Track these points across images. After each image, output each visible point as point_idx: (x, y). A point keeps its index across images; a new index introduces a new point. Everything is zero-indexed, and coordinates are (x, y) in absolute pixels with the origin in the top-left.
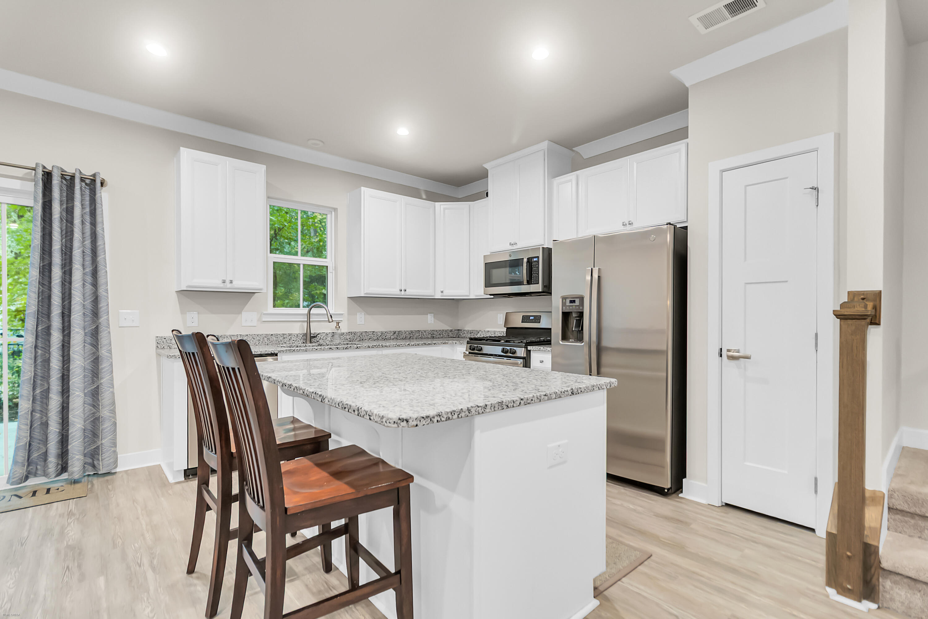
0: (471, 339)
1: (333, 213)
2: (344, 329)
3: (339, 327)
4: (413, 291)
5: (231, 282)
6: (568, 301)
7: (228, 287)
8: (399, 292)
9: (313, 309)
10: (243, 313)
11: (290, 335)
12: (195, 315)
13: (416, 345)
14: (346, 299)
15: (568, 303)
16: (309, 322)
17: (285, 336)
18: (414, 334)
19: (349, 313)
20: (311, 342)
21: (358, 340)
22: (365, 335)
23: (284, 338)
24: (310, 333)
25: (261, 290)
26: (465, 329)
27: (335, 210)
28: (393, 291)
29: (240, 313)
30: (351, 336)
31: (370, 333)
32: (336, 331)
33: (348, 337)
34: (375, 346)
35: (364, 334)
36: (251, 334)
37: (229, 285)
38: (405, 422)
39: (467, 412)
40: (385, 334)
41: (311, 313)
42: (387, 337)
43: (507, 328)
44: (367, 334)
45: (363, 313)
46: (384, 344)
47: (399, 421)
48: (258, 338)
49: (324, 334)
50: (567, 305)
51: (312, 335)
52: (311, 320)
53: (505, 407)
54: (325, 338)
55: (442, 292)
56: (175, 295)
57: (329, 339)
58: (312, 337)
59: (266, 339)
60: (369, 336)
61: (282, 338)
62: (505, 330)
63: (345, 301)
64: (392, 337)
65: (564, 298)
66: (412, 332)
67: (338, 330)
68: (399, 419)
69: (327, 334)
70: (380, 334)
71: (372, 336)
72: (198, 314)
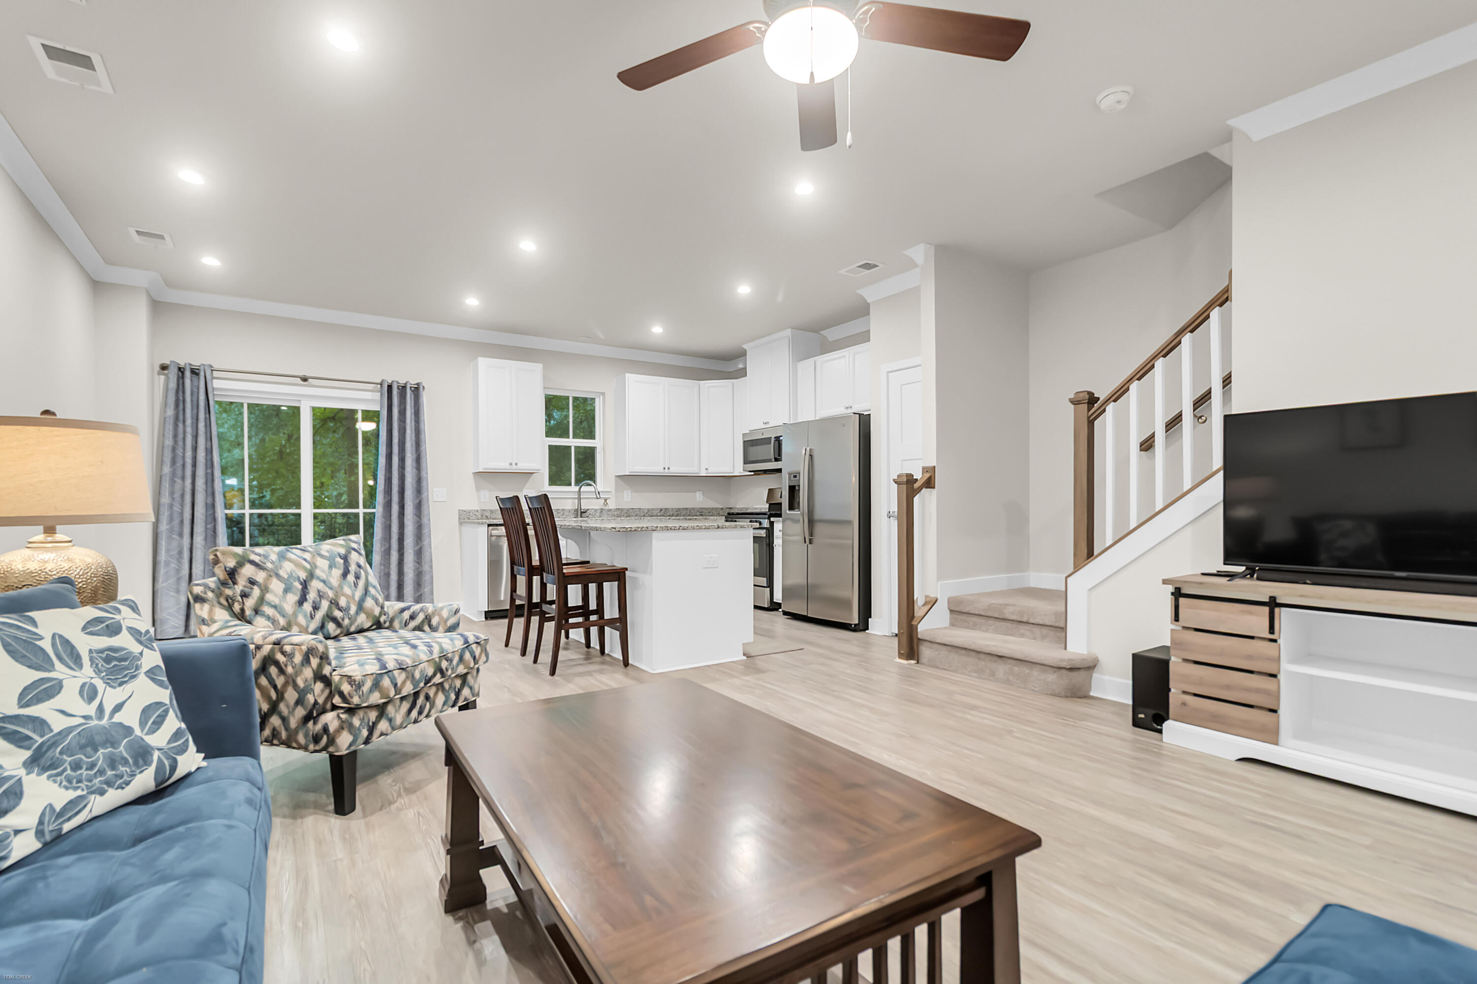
0: (729, 514)
1: (601, 397)
2: (612, 505)
3: (607, 503)
4: (677, 469)
5: (516, 464)
6: (792, 476)
7: (514, 469)
8: (662, 470)
9: (583, 487)
10: (524, 490)
11: (563, 510)
12: (487, 491)
14: (614, 478)
18: (681, 511)
19: (617, 490)
20: (581, 517)
21: (625, 516)
23: (558, 513)
24: (581, 508)
25: (539, 470)
26: (737, 507)
27: (603, 394)
28: (657, 469)
29: (522, 490)
30: (618, 512)
31: (636, 510)
32: (605, 508)
33: (616, 513)
35: (631, 510)
37: (514, 467)
40: (652, 511)
41: (581, 490)
42: (653, 514)
43: (770, 505)
44: (634, 511)
45: (630, 491)
49: (593, 510)
50: (791, 479)
51: (582, 511)
52: (581, 497)
54: (594, 513)
55: (707, 469)
56: (473, 477)
57: (598, 514)
58: (582, 513)
60: (636, 512)
62: (767, 506)
63: (613, 480)
64: (659, 514)
65: (790, 474)
66: (679, 509)
67: (606, 506)
69: (596, 510)
70: (647, 511)
71: (639, 512)
72: (489, 491)
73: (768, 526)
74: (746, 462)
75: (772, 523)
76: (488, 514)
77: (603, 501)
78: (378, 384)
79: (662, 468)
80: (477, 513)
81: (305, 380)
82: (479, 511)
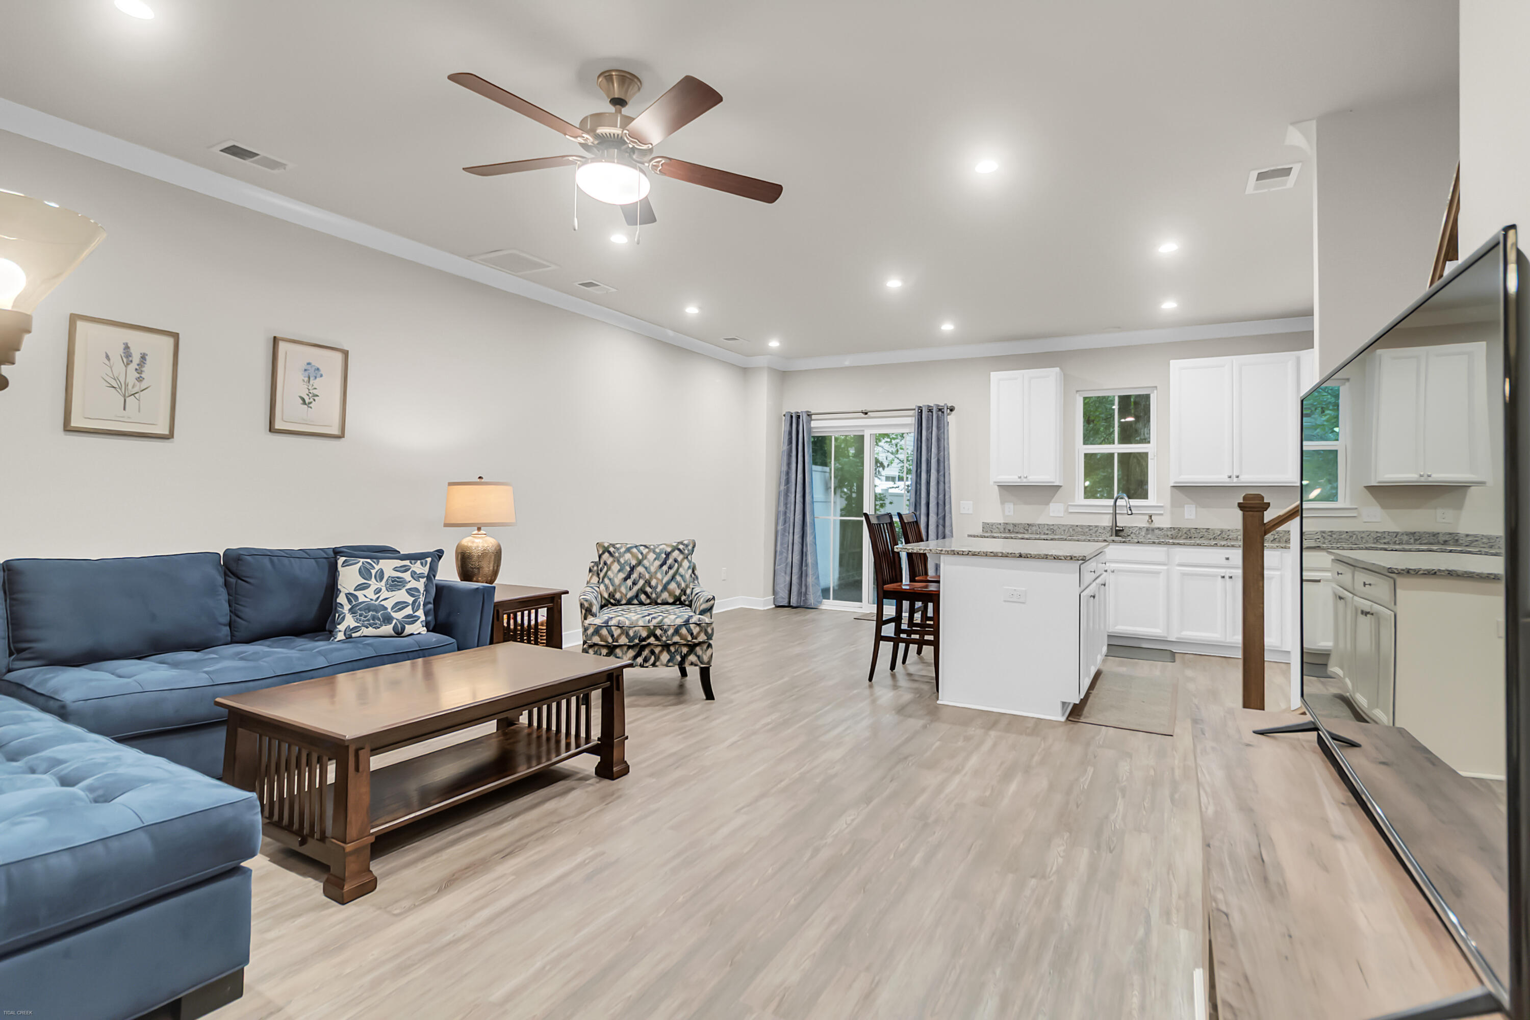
1: (1155, 392)
2: (1161, 523)
3: (1152, 521)
4: (1250, 478)
5: (1026, 477)
7: (1024, 482)
8: (1229, 480)
9: (1118, 500)
10: (1051, 504)
11: (1096, 527)
12: (1011, 506)
14: (1169, 488)
16: (1115, 514)
17: (1091, 528)
18: (1281, 535)
19: (1174, 505)
20: (1117, 536)
21: (1184, 537)
22: (1195, 532)
23: (1090, 530)
24: (1116, 526)
25: (1061, 483)
27: (1156, 388)
28: (1219, 478)
29: (1048, 503)
30: (1173, 532)
31: (1202, 530)
32: (1148, 526)
33: (1169, 533)
35: (1193, 531)
36: (1057, 524)
37: (1025, 480)
40: (1228, 532)
42: (1230, 537)
44: (1198, 531)
45: (1194, 506)
48: (1063, 528)
49: (1137, 529)
51: (1117, 528)
52: (1117, 512)
54: (1137, 532)
56: (997, 490)
57: (1143, 533)
58: (1118, 531)
59: (1071, 530)
60: (1201, 533)
61: (1087, 530)
63: (1168, 491)
67: (1150, 524)
69: (1140, 529)
70: (1219, 533)
71: (1206, 534)
72: (1014, 505)
76: (1011, 528)
77: (1147, 517)
78: (914, 410)
79: (1227, 477)
80: (999, 526)
81: (866, 413)
82: (1002, 525)
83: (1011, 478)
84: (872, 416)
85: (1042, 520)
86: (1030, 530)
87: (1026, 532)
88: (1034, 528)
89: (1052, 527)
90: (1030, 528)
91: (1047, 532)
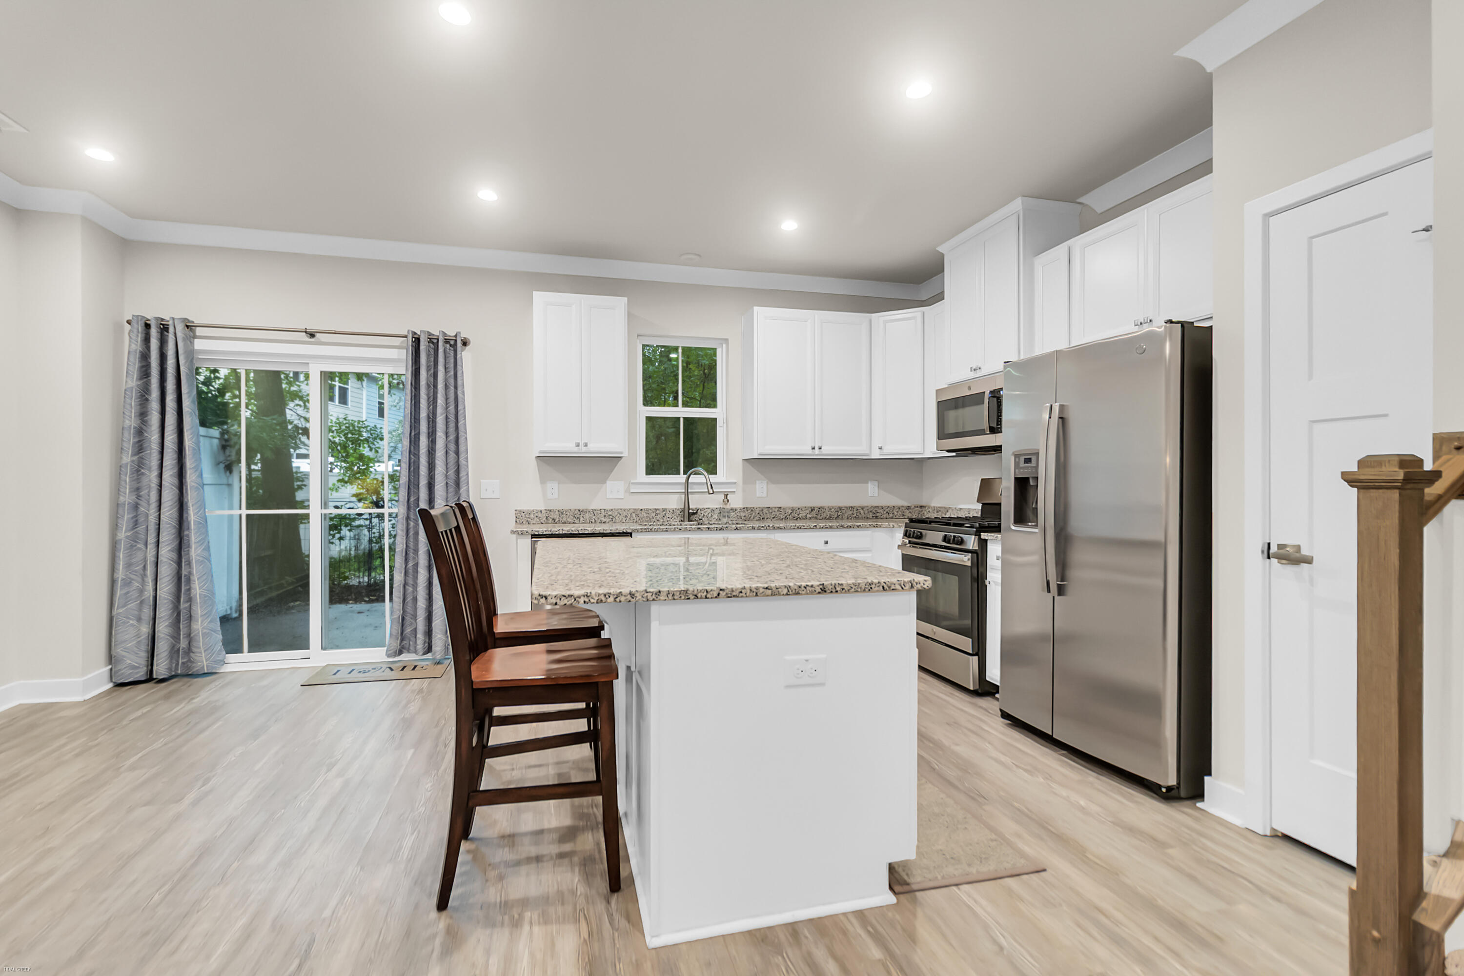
0: (912, 521)
1: (724, 345)
2: (736, 502)
3: (728, 501)
4: (831, 449)
5: (586, 445)
6: (1022, 459)
7: (583, 451)
8: (810, 451)
9: (692, 476)
10: (608, 482)
11: (664, 510)
12: (555, 485)
13: (827, 528)
14: (741, 462)
15: (1022, 464)
16: (687, 493)
17: (658, 512)
18: (843, 511)
19: (745, 481)
20: (689, 520)
21: (757, 518)
22: (767, 512)
23: (657, 515)
24: (689, 509)
25: (622, 453)
26: (933, 505)
27: (726, 340)
28: (802, 449)
29: (605, 483)
30: (746, 513)
31: (774, 509)
32: (724, 507)
33: (742, 514)
34: (763, 527)
35: (765, 511)
36: (616, 508)
37: (584, 449)
38: (544, 599)
39: (629, 597)
40: (798, 511)
41: (689, 481)
42: (800, 516)
43: (983, 504)
44: (770, 511)
45: (765, 481)
46: (776, 525)
47: (539, 597)
48: (625, 514)
49: (709, 511)
50: (1021, 466)
51: (690, 511)
52: (689, 491)
53: (692, 597)
54: (710, 515)
55: (880, 448)
56: (534, 462)
57: (716, 516)
58: (690, 515)
59: (634, 515)
60: (773, 513)
61: (654, 515)
62: (979, 506)
63: (739, 465)
64: (809, 516)
65: (1017, 456)
66: (840, 508)
67: (726, 504)
68: (540, 595)
69: (713, 510)
70: (790, 511)
71: (778, 513)
72: (559, 484)
73: (977, 548)
74: (942, 435)
75: (983, 543)
76: (556, 516)
77: (722, 497)
78: (406, 337)
79: (810, 448)
80: (540, 515)
81: (312, 335)
82: (543, 512)
83: (565, 446)
84: (323, 340)
85: (596, 504)
86: (582, 519)
87: (577, 521)
88: (587, 516)
89: (610, 513)
90: (582, 515)
91: (604, 520)
